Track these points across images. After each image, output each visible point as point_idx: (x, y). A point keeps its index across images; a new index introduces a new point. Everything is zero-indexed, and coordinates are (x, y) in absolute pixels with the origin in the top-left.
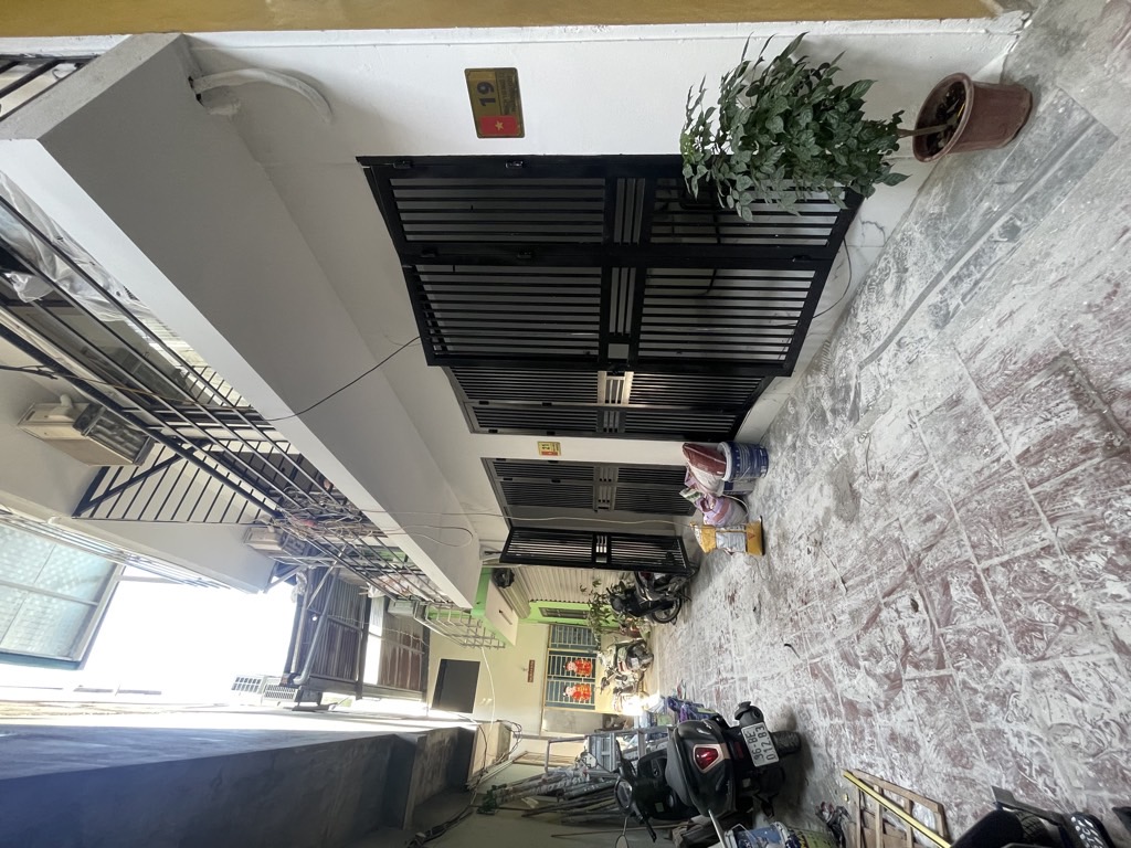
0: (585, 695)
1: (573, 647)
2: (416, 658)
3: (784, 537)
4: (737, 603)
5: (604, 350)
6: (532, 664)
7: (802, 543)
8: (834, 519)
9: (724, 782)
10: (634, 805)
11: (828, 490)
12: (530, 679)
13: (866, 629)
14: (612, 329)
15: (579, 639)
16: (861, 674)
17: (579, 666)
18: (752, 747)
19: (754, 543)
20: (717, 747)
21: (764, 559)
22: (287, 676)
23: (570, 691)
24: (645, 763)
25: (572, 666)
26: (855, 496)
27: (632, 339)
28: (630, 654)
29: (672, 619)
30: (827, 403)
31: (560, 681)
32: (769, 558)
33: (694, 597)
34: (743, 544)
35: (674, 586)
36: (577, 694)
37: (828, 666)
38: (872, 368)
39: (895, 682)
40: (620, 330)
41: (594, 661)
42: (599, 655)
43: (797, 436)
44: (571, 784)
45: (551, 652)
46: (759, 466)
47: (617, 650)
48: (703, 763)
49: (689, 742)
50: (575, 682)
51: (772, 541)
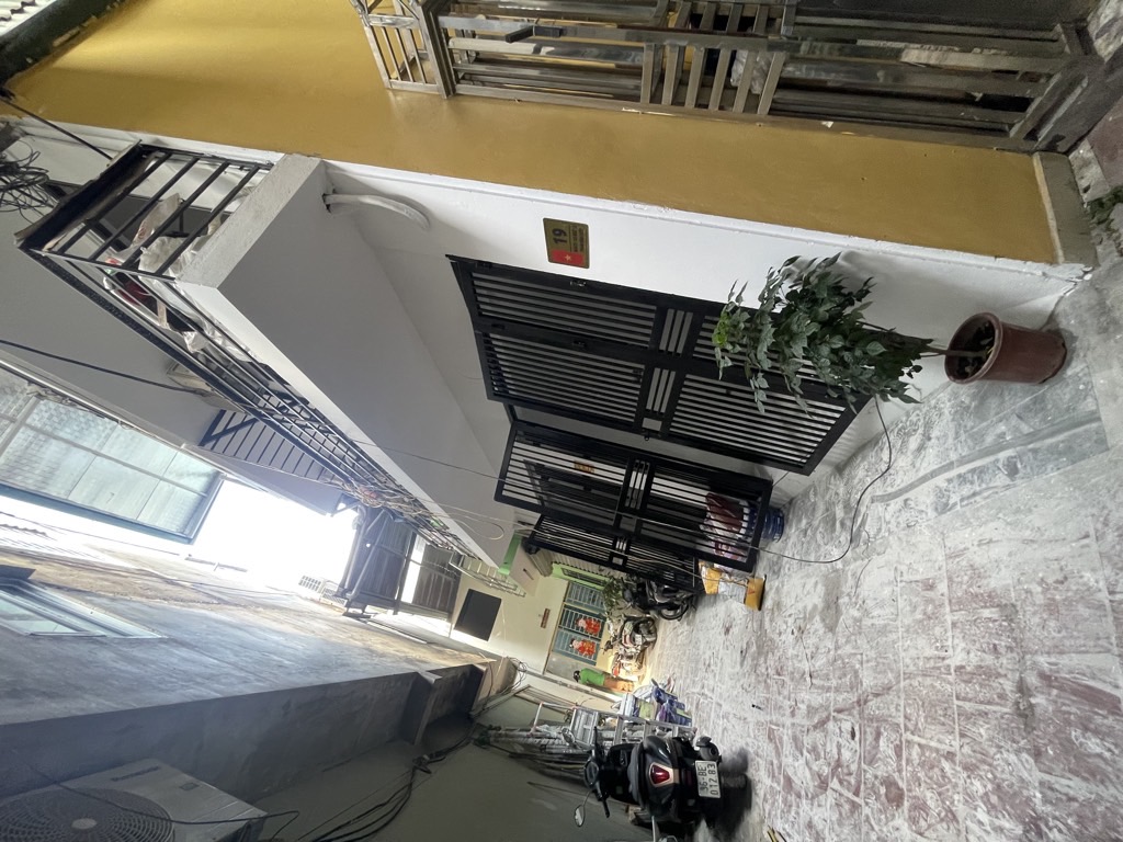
0: (589, 651)
1: (586, 606)
2: (448, 584)
3: (778, 605)
4: (729, 637)
5: (639, 420)
6: (546, 614)
7: (790, 621)
8: (818, 618)
9: (670, 799)
10: (597, 784)
11: (821, 589)
12: (543, 625)
13: (815, 727)
14: (649, 407)
15: (593, 601)
16: (802, 761)
17: (589, 624)
18: (700, 778)
19: (753, 598)
20: (670, 771)
21: (759, 613)
22: (341, 590)
23: (576, 644)
24: (615, 751)
25: (582, 623)
26: (838, 612)
27: (666, 418)
28: (636, 629)
29: (678, 617)
30: (839, 513)
31: (569, 633)
32: (763, 617)
33: (700, 608)
34: (742, 597)
35: (682, 595)
36: (582, 649)
37: (781, 739)
38: (879, 507)
39: (823, 785)
40: (656, 409)
41: (603, 624)
42: (608, 621)
43: (809, 524)
45: (566, 606)
46: (774, 532)
47: (625, 622)
48: (656, 779)
50: (583, 638)
51: (768, 603)
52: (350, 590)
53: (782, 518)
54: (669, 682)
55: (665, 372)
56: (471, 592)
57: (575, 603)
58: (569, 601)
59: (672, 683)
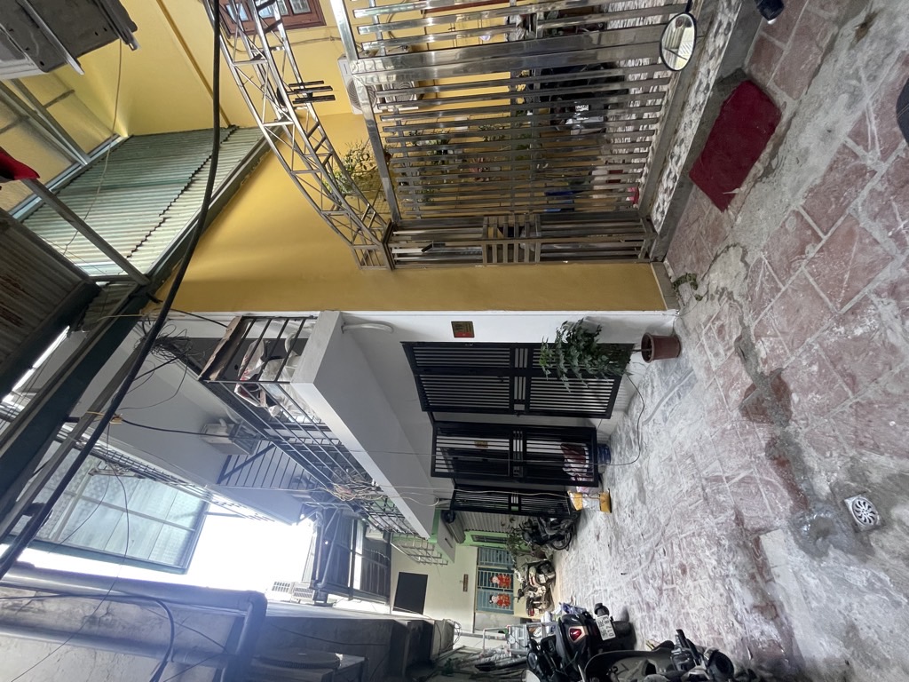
0: (506, 603)
1: (496, 565)
2: (382, 571)
3: (619, 504)
4: (600, 541)
5: (512, 406)
6: (466, 577)
7: (627, 509)
8: (638, 500)
9: (586, 649)
10: (538, 667)
11: (635, 483)
12: (465, 589)
13: (651, 562)
14: (516, 398)
15: (500, 559)
16: (650, 587)
17: (501, 579)
18: (601, 629)
19: (605, 505)
20: (581, 628)
21: (611, 515)
22: (314, 582)
23: (495, 599)
24: (545, 642)
25: (495, 580)
26: (644, 491)
27: (526, 402)
28: (539, 571)
29: (566, 546)
30: (632, 436)
31: (487, 591)
32: (614, 516)
33: (578, 533)
34: (598, 506)
35: (565, 525)
36: (500, 603)
37: (639, 583)
38: (645, 427)
39: (660, 590)
40: (520, 398)
41: (512, 576)
42: (516, 572)
43: (621, 448)
44: (500, 658)
45: (479, 569)
46: (605, 459)
47: (529, 568)
48: (574, 637)
49: (566, 626)
50: (499, 592)
51: (614, 506)
52: (320, 581)
53: (608, 449)
54: (572, 600)
55: (521, 378)
56: (401, 574)
57: (486, 564)
58: (482, 564)
59: (574, 599)
